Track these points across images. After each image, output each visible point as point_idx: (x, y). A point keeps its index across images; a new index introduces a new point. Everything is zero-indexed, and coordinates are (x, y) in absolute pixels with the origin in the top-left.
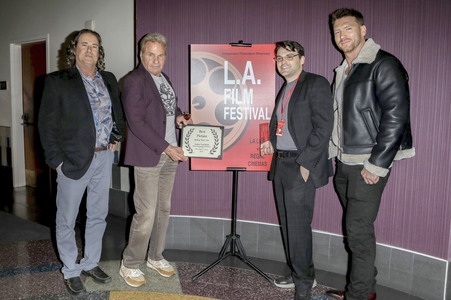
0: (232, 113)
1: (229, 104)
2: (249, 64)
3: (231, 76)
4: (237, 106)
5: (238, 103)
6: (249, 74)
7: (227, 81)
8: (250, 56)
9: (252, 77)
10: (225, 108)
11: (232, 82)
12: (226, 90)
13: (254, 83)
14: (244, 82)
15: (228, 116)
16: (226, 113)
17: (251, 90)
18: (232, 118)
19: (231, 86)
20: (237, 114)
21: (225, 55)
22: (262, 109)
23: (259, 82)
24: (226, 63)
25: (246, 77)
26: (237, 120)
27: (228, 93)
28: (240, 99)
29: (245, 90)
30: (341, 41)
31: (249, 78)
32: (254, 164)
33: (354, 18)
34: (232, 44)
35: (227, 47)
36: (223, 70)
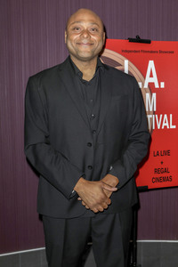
2: (151, 64)
6: (151, 76)
8: (152, 54)
9: (155, 80)
13: (157, 86)
14: (146, 86)
17: (154, 95)
22: (166, 116)
23: (163, 85)
29: (148, 95)
31: (151, 80)
32: (159, 180)
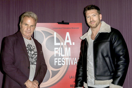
0: (59, 61)
1: (57, 56)
2: (68, 34)
3: (58, 41)
4: (62, 57)
5: (62, 55)
6: (68, 39)
7: (56, 44)
9: (70, 41)
10: (55, 59)
11: (59, 44)
12: (55, 49)
15: (57, 63)
16: (55, 62)
18: (59, 64)
19: (58, 46)
20: (62, 62)
21: (55, 29)
22: (75, 59)
23: (74, 43)
24: (55, 33)
25: (66, 41)
26: (62, 65)
27: (56, 50)
28: (63, 53)
30: (91, 22)
31: (68, 41)
33: (96, 10)
34: (59, 23)
35: (56, 25)
36: (53, 37)
